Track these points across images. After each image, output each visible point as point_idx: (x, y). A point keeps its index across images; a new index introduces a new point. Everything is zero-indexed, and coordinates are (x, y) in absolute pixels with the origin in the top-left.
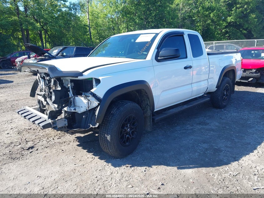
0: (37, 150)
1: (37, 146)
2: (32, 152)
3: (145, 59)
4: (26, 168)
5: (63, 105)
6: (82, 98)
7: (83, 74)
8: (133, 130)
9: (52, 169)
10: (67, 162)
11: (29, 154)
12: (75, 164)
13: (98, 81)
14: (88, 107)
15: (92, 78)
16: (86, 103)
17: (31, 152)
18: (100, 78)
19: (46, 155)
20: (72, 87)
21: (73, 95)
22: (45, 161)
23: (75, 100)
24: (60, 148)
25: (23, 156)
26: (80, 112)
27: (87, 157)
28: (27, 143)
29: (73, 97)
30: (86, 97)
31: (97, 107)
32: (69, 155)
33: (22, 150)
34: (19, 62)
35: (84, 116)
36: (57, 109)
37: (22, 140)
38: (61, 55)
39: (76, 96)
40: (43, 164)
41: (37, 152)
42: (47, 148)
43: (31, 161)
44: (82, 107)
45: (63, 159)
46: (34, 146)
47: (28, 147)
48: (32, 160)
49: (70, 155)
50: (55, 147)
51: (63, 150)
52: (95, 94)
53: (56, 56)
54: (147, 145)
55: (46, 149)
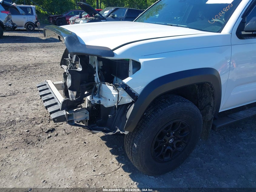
0: (57, 135)
1: (59, 130)
2: (51, 136)
3: (220, 31)
4: (35, 162)
5: (86, 93)
6: (111, 88)
7: (114, 52)
8: (179, 141)
9: (65, 171)
10: (85, 164)
11: (47, 140)
12: (94, 171)
13: (137, 66)
14: (118, 103)
15: (129, 59)
16: (115, 96)
17: (49, 138)
18: (141, 61)
19: (63, 145)
20: (100, 68)
21: (99, 81)
22: (60, 156)
23: (101, 87)
24: (83, 137)
25: (39, 140)
26: (106, 106)
27: (111, 162)
28: (49, 122)
29: (99, 84)
30: (116, 87)
31: (131, 104)
32: (90, 152)
33: (42, 131)
34: (72, 21)
35: (109, 116)
36: (74, 99)
37: (46, 116)
38: (112, 17)
39: (104, 83)
40: (56, 161)
41: (55, 138)
42: (68, 134)
43: (45, 152)
44: (109, 100)
45: (82, 157)
46: (55, 128)
47: (48, 129)
48: (46, 150)
49: (92, 152)
50: (77, 136)
51: (85, 143)
52: (129, 88)
53: (107, 17)
54: (197, 159)
55: (66, 137)
